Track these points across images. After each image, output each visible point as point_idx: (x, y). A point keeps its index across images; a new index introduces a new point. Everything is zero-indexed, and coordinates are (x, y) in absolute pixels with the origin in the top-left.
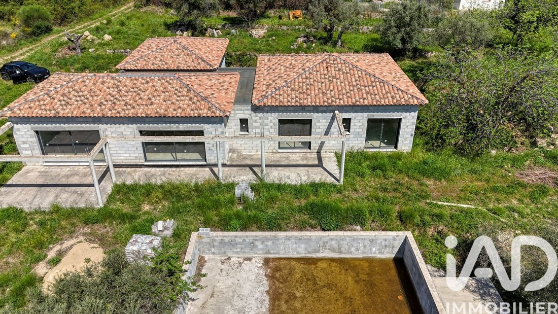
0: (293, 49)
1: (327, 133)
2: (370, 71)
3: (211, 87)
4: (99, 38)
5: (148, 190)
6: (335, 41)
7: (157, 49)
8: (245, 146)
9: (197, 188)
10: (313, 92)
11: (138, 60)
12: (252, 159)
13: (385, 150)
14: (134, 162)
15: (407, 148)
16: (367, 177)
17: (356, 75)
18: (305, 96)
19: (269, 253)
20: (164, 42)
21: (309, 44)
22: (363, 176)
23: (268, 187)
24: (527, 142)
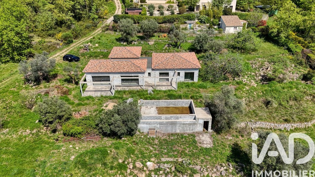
0: (164, 49)
1: (173, 76)
2: (186, 59)
3: (140, 64)
4: (94, 45)
5: (125, 92)
6: (178, 46)
7: (120, 51)
8: (150, 81)
9: (138, 91)
10: (169, 65)
11: (114, 55)
12: (151, 84)
13: (190, 82)
14: (118, 85)
15: (196, 81)
17: (182, 60)
18: (167, 66)
19: (157, 105)
21: (169, 47)
22: (183, 88)
23: (157, 91)
24: (233, 79)
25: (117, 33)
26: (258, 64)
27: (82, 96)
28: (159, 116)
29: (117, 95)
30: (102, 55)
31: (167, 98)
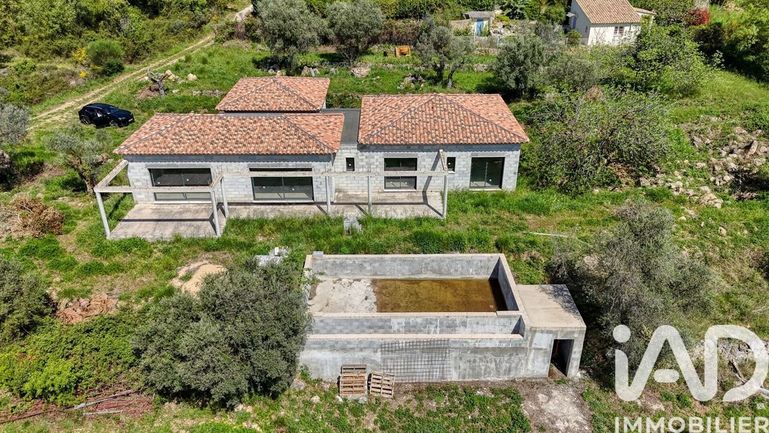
0: (400, 90)
1: (433, 169)
2: (475, 111)
3: (318, 127)
4: (183, 78)
5: (261, 224)
6: (446, 81)
7: (257, 90)
8: (352, 185)
9: (308, 222)
10: (418, 132)
11: (237, 100)
12: (358, 198)
13: (489, 190)
14: (243, 200)
15: (511, 187)
16: (469, 213)
17: (462, 115)
18: (411, 136)
19: (376, 274)
20: (262, 82)
21: (417, 84)
22: (465, 211)
23: (375, 221)
24: (632, 182)
25: (259, 46)
26: (712, 135)
27: (107, 238)
28: (381, 320)
29: (232, 236)
30: (204, 108)
31: (410, 245)
